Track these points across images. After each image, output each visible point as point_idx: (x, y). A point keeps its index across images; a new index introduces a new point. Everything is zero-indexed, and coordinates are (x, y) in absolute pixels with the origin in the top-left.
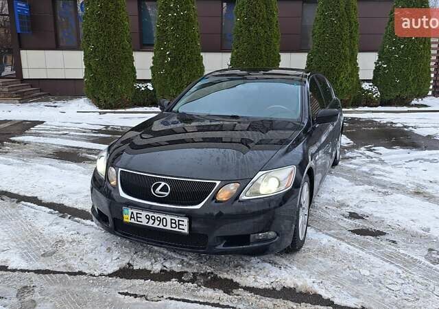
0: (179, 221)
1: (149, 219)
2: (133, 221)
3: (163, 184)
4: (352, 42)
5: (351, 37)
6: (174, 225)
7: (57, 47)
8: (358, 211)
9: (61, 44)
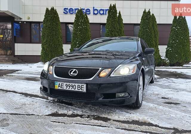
0: (82, 86)
1: (67, 86)
2: (59, 88)
3: (74, 70)
4: (156, 39)
5: (155, 37)
6: (79, 88)
7: (31, 42)
8: (165, 97)
9: (33, 41)
